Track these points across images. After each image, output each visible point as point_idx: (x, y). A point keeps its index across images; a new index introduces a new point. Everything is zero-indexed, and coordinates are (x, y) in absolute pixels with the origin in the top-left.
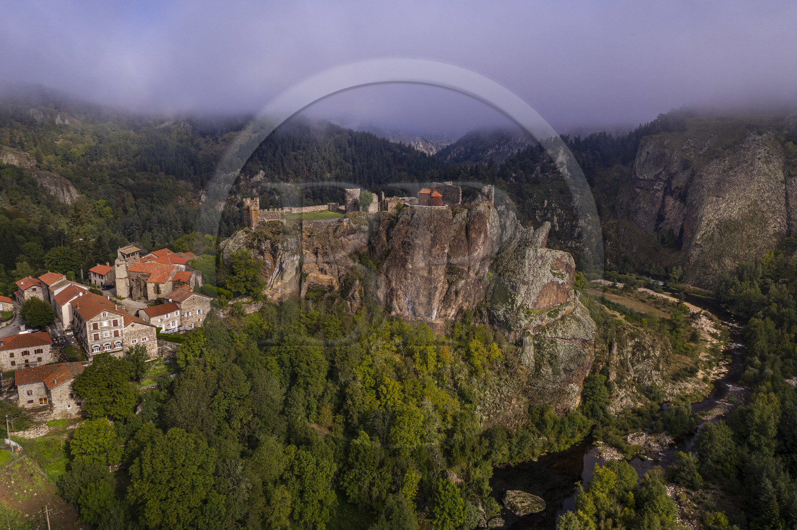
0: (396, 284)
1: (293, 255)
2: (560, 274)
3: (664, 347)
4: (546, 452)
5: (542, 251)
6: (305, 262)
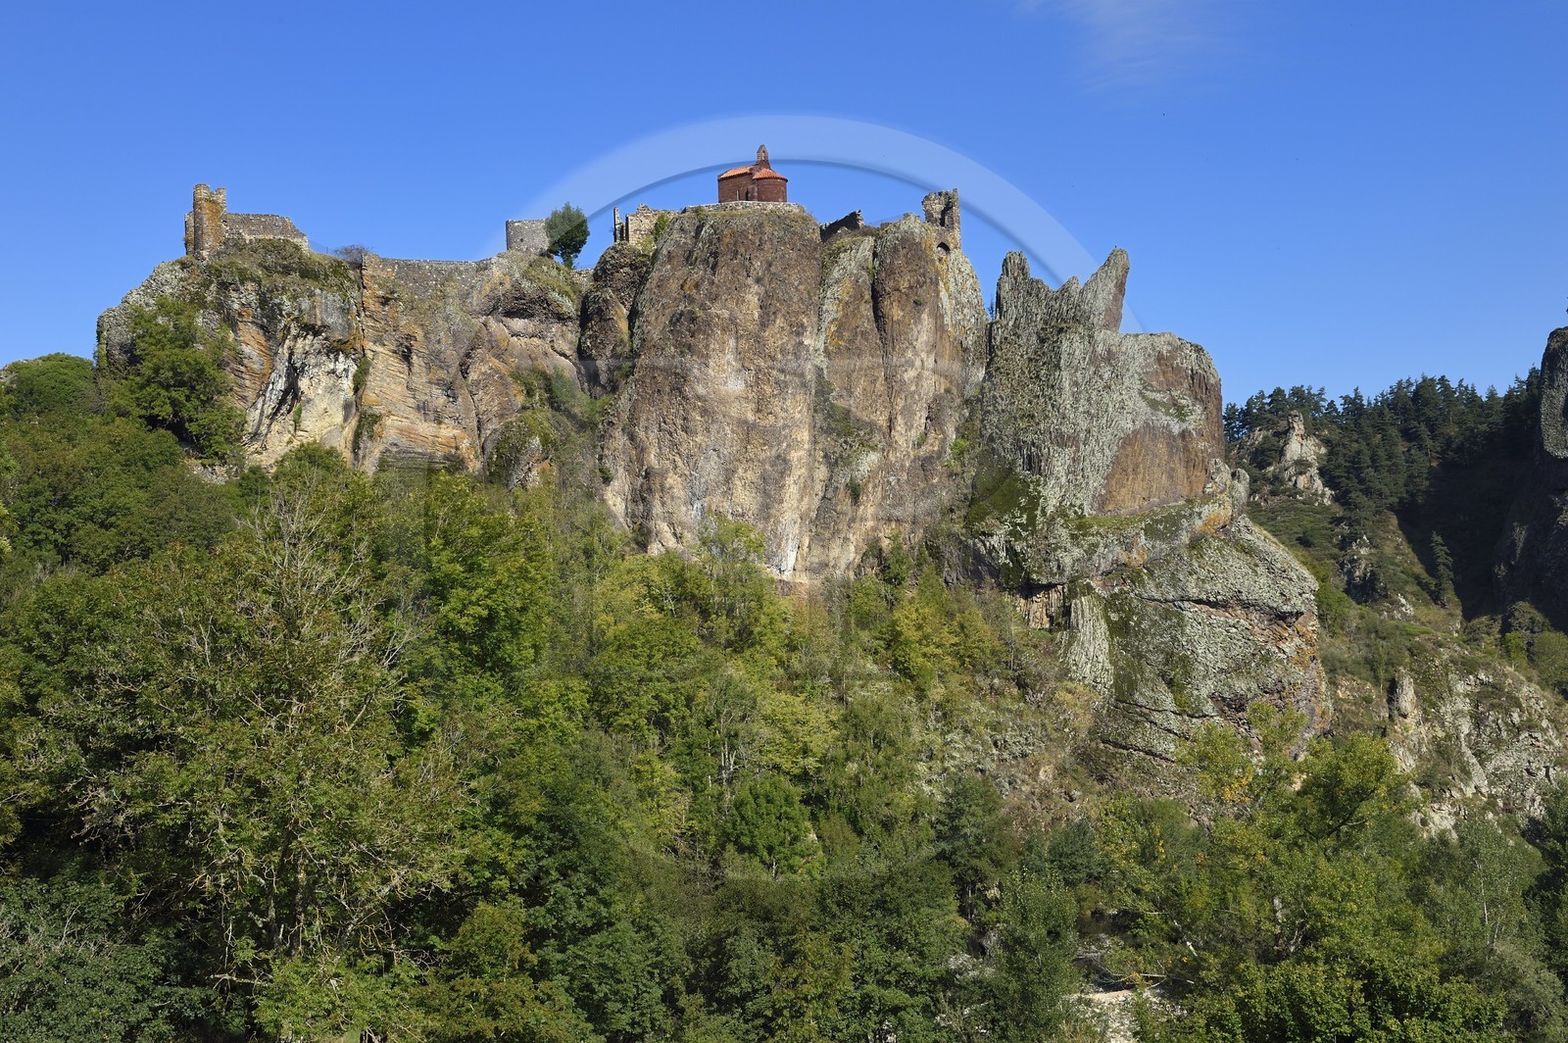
2: (1173, 403)
5: (1107, 338)
6: (373, 382)
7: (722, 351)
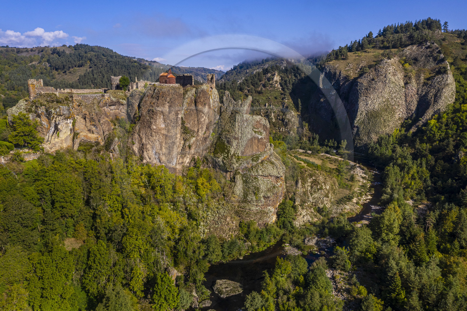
0: (146, 140)
1: (66, 119)
2: (259, 132)
3: (333, 184)
4: (250, 253)
5: (246, 116)
6: (77, 124)
7: (160, 118)
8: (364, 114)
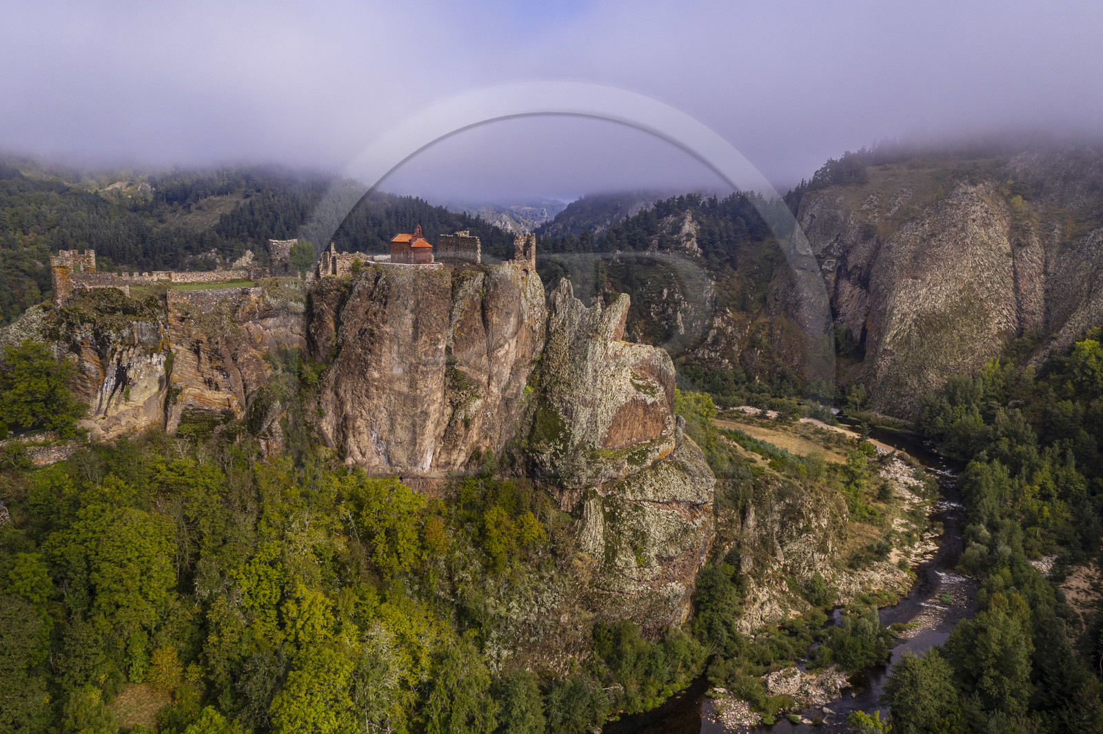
0: (353, 407)
1: (149, 353)
2: (649, 386)
3: (835, 511)
4: (620, 715)
5: (615, 346)
6: (176, 367)
7: (390, 352)
8: (909, 321)
